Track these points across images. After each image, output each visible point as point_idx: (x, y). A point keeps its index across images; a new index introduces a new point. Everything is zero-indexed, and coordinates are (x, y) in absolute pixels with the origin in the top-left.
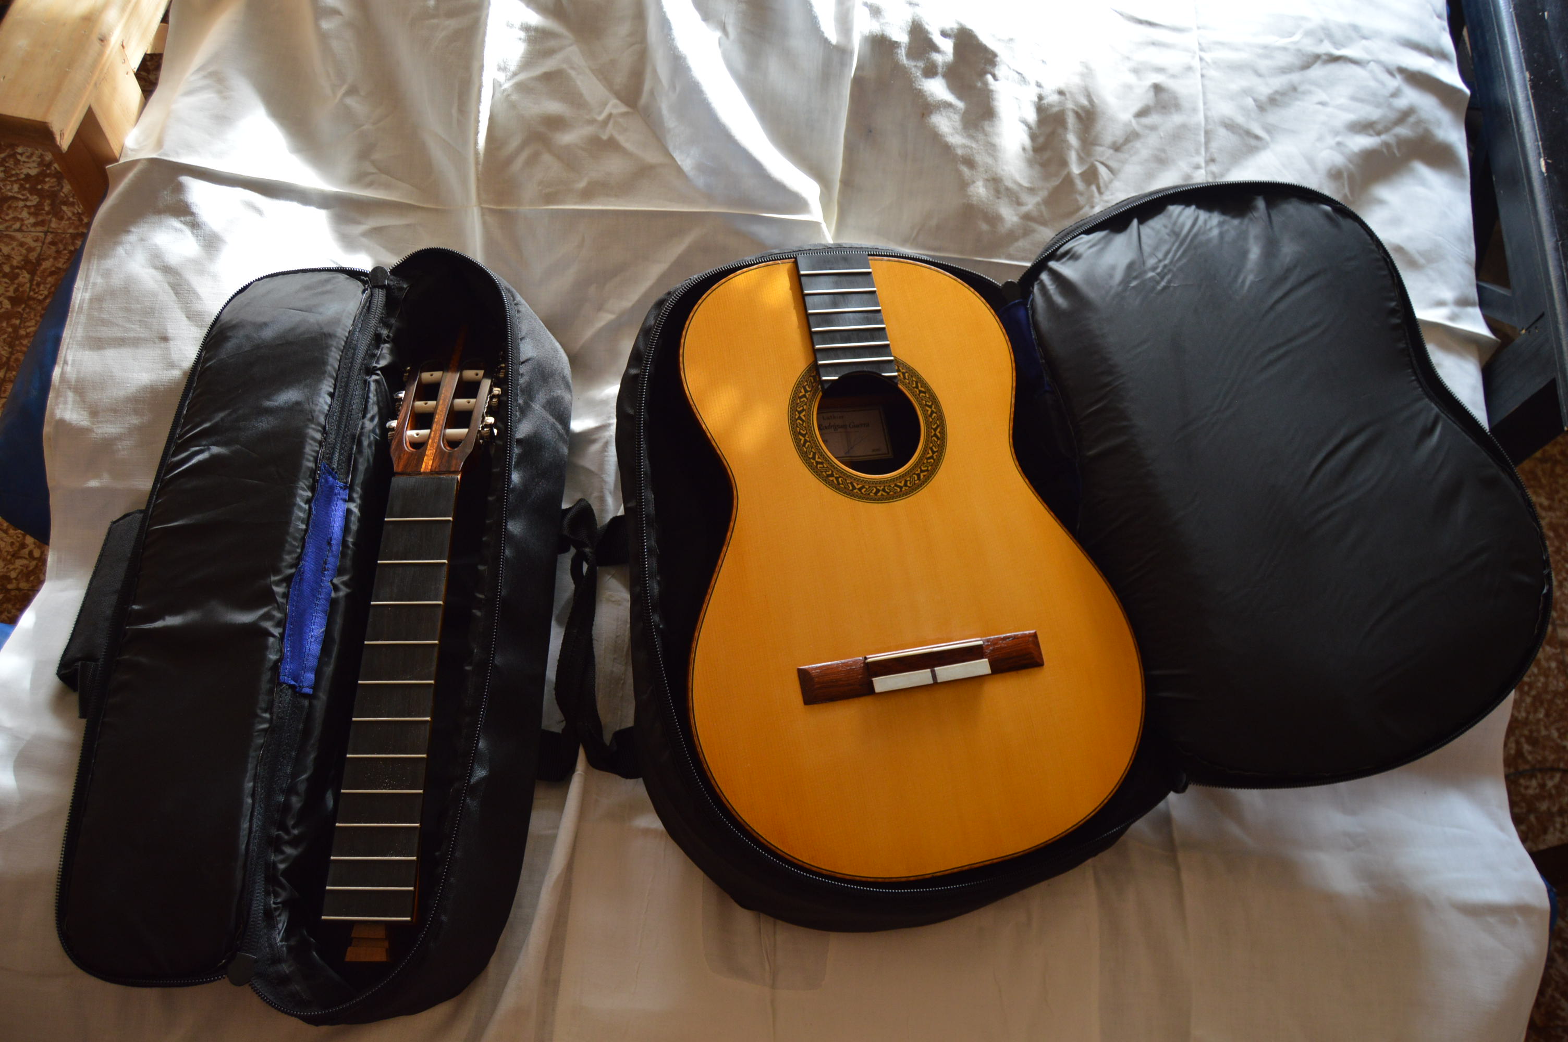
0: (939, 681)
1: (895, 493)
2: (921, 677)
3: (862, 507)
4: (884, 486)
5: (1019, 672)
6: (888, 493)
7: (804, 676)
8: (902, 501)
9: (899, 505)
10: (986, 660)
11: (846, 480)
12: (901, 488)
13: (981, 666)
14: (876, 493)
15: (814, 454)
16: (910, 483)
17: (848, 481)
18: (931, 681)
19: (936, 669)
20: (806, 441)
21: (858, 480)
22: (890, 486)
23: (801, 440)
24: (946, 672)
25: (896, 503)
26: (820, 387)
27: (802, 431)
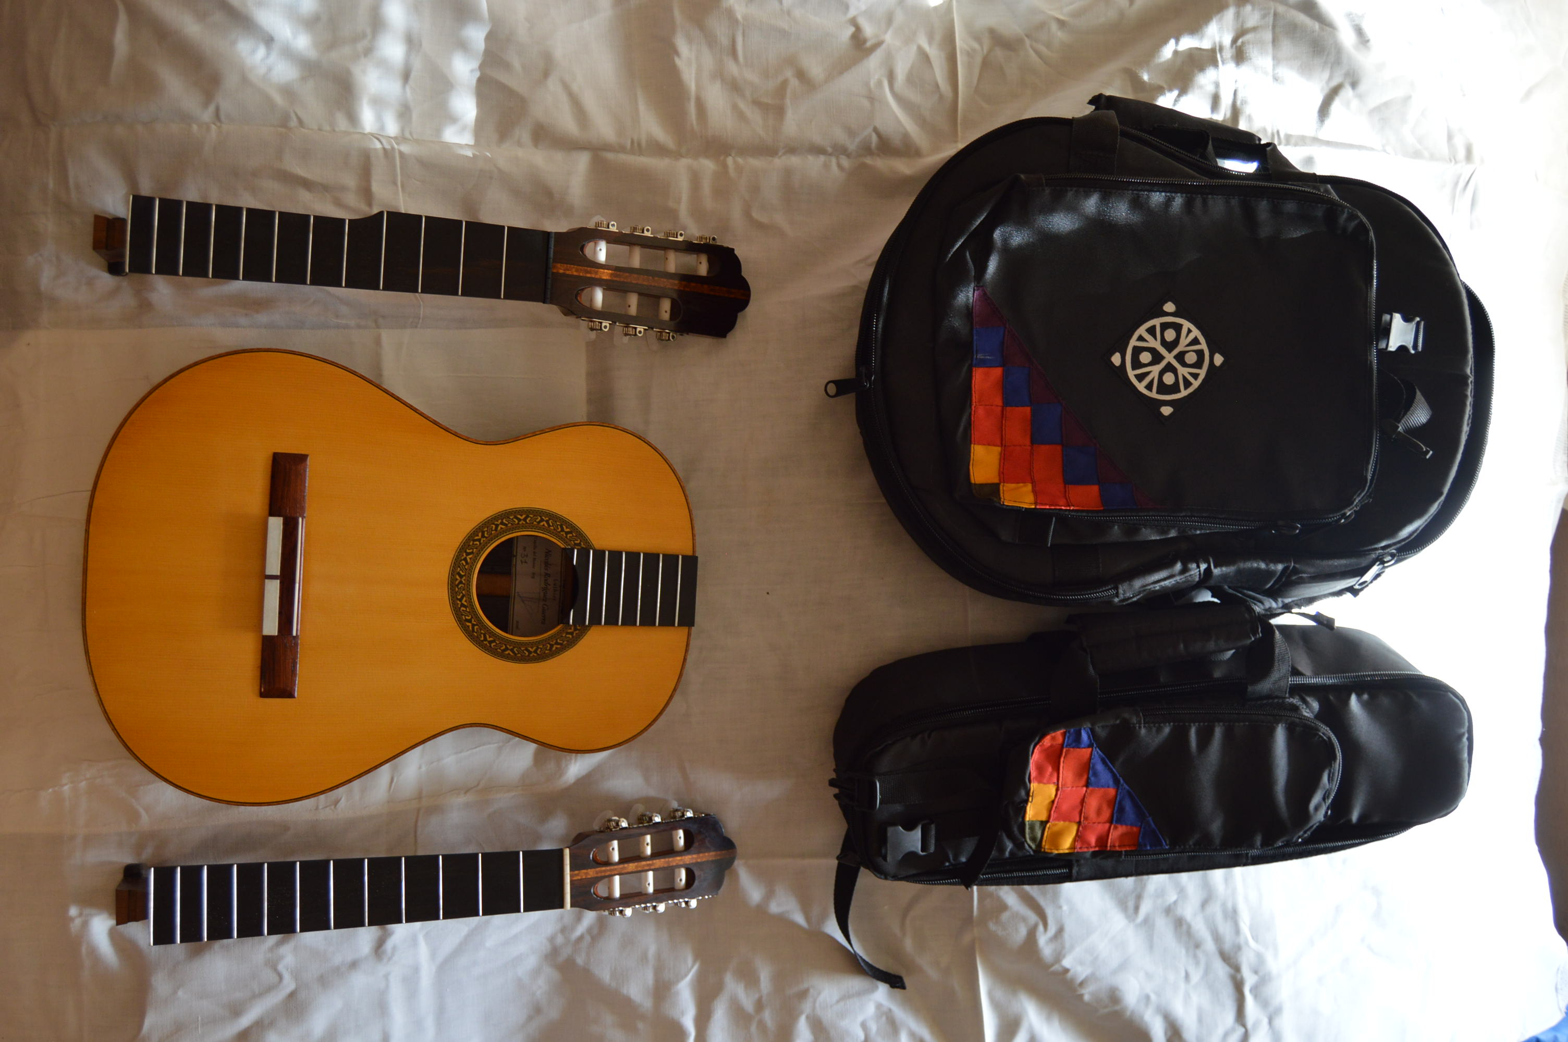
0: (267, 581)
1: (456, 593)
2: (274, 565)
3: (448, 557)
4: (464, 584)
5: (259, 669)
6: (457, 586)
7: (301, 459)
8: (447, 598)
9: (443, 594)
10: (276, 634)
11: (476, 548)
12: (461, 600)
13: (271, 627)
14: (459, 574)
15: (506, 525)
16: (463, 610)
17: (475, 550)
18: (269, 572)
19: (279, 581)
20: (519, 520)
21: (475, 561)
22: (464, 590)
23: (521, 516)
24: (273, 590)
25: (447, 591)
26: (569, 547)
27: (529, 519)
